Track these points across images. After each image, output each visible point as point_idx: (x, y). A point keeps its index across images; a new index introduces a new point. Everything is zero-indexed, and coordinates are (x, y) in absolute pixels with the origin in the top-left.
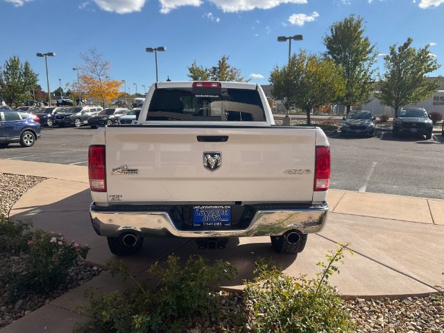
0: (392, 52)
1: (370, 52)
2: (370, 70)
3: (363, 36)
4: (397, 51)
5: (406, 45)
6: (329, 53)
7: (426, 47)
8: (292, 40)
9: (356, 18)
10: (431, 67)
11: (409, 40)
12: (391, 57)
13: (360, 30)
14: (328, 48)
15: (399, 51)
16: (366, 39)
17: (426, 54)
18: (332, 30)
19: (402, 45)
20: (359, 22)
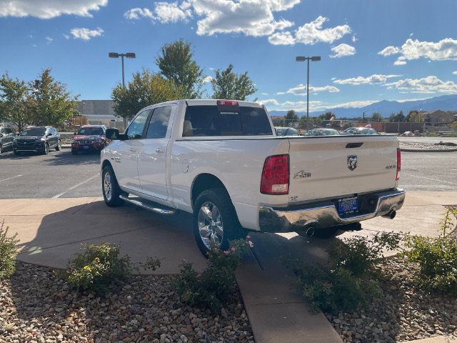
0: (218, 76)
1: (200, 74)
2: (200, 91)
3: (192, 59)
4: (221, 74)
5: (228, 71)
6: (162, 73)
7: (246, 73)
8: (125, 57)
9: (184, 42)
10: (250, 90)
11: (230, 66)
12: (216, 80)
13: (189, 54)
14: (161, 68)
15: (223, 75)
16: (194, 63)
17: (246, 79)
18: (163, 51)
19: (226, 70)
20: (188, 46)
